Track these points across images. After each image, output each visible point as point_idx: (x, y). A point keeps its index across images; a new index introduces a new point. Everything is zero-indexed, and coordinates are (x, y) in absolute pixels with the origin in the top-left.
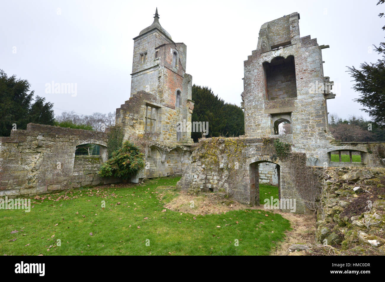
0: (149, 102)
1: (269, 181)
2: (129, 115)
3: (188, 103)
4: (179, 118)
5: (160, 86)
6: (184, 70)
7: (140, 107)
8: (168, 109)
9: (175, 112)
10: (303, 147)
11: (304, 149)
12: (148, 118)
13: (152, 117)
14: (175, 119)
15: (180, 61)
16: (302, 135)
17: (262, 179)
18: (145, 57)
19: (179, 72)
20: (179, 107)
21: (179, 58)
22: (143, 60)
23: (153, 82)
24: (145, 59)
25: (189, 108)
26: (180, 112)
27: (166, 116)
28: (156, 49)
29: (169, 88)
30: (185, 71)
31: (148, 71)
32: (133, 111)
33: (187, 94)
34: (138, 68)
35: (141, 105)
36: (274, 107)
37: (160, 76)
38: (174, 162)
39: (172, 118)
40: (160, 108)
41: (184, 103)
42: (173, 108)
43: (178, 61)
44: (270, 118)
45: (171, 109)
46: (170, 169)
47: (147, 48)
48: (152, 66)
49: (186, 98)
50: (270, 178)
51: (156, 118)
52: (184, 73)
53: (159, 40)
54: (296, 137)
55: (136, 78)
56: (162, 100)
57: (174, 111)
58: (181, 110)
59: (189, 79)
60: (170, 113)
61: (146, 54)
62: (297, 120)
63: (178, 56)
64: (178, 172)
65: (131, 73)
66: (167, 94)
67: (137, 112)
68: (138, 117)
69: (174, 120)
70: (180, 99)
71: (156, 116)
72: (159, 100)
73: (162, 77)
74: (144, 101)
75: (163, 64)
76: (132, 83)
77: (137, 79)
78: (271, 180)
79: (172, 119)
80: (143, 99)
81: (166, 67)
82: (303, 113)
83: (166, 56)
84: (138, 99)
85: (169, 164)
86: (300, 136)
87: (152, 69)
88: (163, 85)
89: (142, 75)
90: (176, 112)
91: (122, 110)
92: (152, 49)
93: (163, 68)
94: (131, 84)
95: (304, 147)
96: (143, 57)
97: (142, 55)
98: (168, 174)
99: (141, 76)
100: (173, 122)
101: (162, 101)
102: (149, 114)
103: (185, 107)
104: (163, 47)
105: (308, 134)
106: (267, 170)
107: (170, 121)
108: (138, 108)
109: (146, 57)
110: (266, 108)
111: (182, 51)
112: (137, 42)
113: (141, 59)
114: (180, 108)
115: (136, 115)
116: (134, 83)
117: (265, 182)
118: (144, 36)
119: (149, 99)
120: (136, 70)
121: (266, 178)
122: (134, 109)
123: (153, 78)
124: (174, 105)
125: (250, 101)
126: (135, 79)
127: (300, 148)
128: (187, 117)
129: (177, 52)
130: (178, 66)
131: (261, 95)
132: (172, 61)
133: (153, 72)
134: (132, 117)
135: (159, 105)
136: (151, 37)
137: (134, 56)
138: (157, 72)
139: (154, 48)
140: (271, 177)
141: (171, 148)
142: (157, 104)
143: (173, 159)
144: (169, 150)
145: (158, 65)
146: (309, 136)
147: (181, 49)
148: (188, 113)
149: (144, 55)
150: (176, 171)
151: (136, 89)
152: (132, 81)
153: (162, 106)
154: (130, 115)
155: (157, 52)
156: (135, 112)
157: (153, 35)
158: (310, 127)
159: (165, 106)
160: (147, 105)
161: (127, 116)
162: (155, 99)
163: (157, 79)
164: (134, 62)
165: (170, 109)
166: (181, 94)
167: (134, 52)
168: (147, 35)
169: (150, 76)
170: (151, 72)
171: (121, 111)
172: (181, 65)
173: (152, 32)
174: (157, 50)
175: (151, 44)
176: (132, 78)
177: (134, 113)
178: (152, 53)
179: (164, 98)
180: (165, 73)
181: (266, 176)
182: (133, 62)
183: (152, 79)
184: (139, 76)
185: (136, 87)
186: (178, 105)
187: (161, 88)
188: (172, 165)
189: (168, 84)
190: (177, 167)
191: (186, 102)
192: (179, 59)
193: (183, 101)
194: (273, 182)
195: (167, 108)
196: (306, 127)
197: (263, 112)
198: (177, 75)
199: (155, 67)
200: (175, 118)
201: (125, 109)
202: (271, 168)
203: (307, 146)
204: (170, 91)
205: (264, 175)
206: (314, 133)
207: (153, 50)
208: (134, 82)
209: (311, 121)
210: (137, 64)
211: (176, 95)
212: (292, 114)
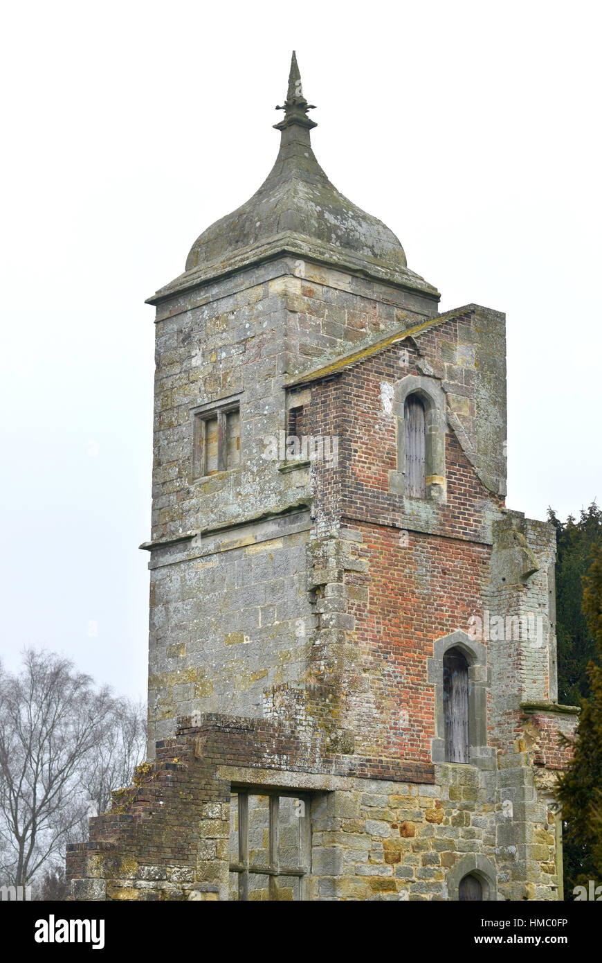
0: (247, 776)
2: (138, 877)
3: (529, 729)
4: (471, 835)
5: (320, 648)
6: (492, 494)
7: (199, 816)
8: (384, 792)
9: (439, 805)
12: (254, 871)
13: (276, 859)
14: (438, 846)
15: (453, 442)
18: (229, 430)
19: (448, 515)
20: (467, 755)
21: (449, 425)
22: (214, 446)
23: (283, 613)
24: (229, 446)
25: (539, 764)
26: (472, 792)
27: (366, 845)
28: (291, 390)
29: (382, 653)
30: (503, 497)
31: (246, 536)
32: (160, 847)
33: (518, 666)
34: (187, 505)
35: (199, 802)
37: (317, 581)
39: (418, 847)
40: (326, 793)
41: (499, 724)
42: (423, 776)
43: (440, 446)
45: (405, 787)
47: (238, 379)
48: (272, 504)
49: (515, 691)
51: (304, 864)
52: (490, 516)
53: (314, 320)
55: (176, 575)
56: (335, 742)
57: (426, 796)
58: (481, 779)
59: (525, 557)
60: (394, 815)
61: (232, 412)
63: (439, 412)
65: (148, 540)
66: (370, 695)
67: (182, 853)
68: (189, 877)
69: (428, 860)
70: (470, 701)
71: (303, 846)
72: (314, 747)
73: (328, 589)
74: (218, 775)
75: (333, 502)
76: (153, 604)
77: (183, 579)
79: (419, 857)
80: (215, 766)
81: (350, 520)
83: (354, 446)
84: (182, 770)
87: (270, 528)
88: (340, 641)
89: (215, 558)
90: (446, 797)
91: (96, 858)
92: (268, 389)
93: (334, 532)
94: (151, 611)
96: (214, 428)
97: (208, 418)
99: (209, 565)
100: (426, 873)
101: (336, 747)
102: (257, 846)
103: (510, 757)
104: (332, 391)
107: (399, 873)
108: (189, 826)
109: (236, 433)
111: (472, 367)
112: (175, 327)
113: (200, 448)
114: (474, 762)
115: (175, 872)
116: (167, 609)
118: (215, 290)
119: (251, 757)
120: (172, 520)
122: (159, 835)
123: (282, 586)
124: (425, 753)
126: (175, 580)
128: (523, 827)
129: (432, 389)
130: (444, 487)
132: (392, 466)
133: (278, 545)
134: (152, 884)
135: (316, 781)
136: (260, 307)
137: (162, 424)
138: (296, 549)
139: (277, 383)
142: (304, 777)
145: (303, 507)
147: (463, 356)
148: (531, 799)
149: (221, 419)
151: (178, 648)
152: (153, 593)
153: (335, 782)
154: (140, 879)
155: (297, 411)
156: (168, 853)
157: (266, 295)
159: (363, 777)
160: (243, 790)
161: (126, 883)
162: (288, 747)
163: (303, 597)
164: (164, 459)
165: (397, 787)
166: (477, 666)
167: (161, 390)
168: (229, 286)
169: (264, 575)
170: (269, 547)
171: (93, 861)
172: (467, 464)
173: (261, 273)
174: (296, 402)
175: (259, 355)
176: (153, 568)
177: (164, 861)
178: (271, 417)
179: (349, 723)
180: (352, 558)
182: (157, 463)
183: (273, 589)
184: (198, 564)
185: (182, 634)
186: (459, 746)
187: (329, 665)
189: (375, 626)
191: (514, 721)
192: (447, 431)
193: (492, 715)
195: (374, 786)
198: (438, 541)
199: (289, 513)
200: (435, 846)
201: (113, 846)
204: (389, 668)
207: (271, 399)
208: (168, 602)
210: (180, 476)
211: (437, 682)
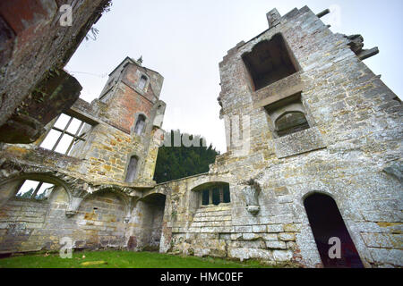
1: (290, 254)
3: (154, 131)
4: (137, 148)
6: (156, 95)
8: (115, 130)
9: (130, 139)
10: (352, 146)
11: (358, 149)
15: (150, 86)
16: (338, 122)
17: (272, 249)
19: (146, 95)
20: (140, 134)
21: (150, 83)
26: (140, 141)
29: (123, 106)
30: (158, 97)
36: (268, 95)
38: (105, 218)
40: (98, 123)
42: (126, 131)
44: (264, 113)
45: (122, 132)
46: (89, 232)
50: (291, 244)
51: (86, 138)
52: (155, 100)
54: (326, 130)
57: (127, 136)
58: (142, 138)
59: (159, 104)
60: (116, 136)
62: (316, 99)
64: (114, 242)
66: (118, 111)
70: (144, 126)
71: (88, 135)
72: (97, 112)
75: (120, 79)
78: (296, 251)
81: (123, 82)
82: (324, 86)
85: (91, 222)
86: (336, 125)
93: (119, 83)
95: (358, 146)
98: (78, 243)
101: (103, 115)
103: (149, 135)
105: (353, 115)
106: (280, 222)
107: (113, 147)
110: (255, 101)
117: (281, 260)
121: (282, 245)
124: (128, 128)
125: (230, 100)
127: (346, 151)
128: (149, 148)
129: (148, 77)
131: (245, 87)
140: (294, 241)
141: (96, 186)
142: (91, 117)
143: (105, 212)
144: (90, 191)
146: (358, 120)
148: (151, 143)
150: (107, 237)
153: (100, 121)
158: (351, 104)
159: (109, 124)
162: (88, 108)
165: (119, 131)
166: (146, 120)
172: (152, 90)
180: (121, 88)
181: (279, 240)
188: (97, 223)
190: (112, 230)
191: (151, 129)
193: (147, 129)
194: (305, 257)
195: (113, 128)
196: (341, 106)
197: (251, 107)
198: (143, 97)
202: (289, 215)
203: (364, 141)
204: (125, 109)
205: (275, 236)
206: (369, 111)
209: (347, 94)
211: (136, 118)
212: (302, 94)
